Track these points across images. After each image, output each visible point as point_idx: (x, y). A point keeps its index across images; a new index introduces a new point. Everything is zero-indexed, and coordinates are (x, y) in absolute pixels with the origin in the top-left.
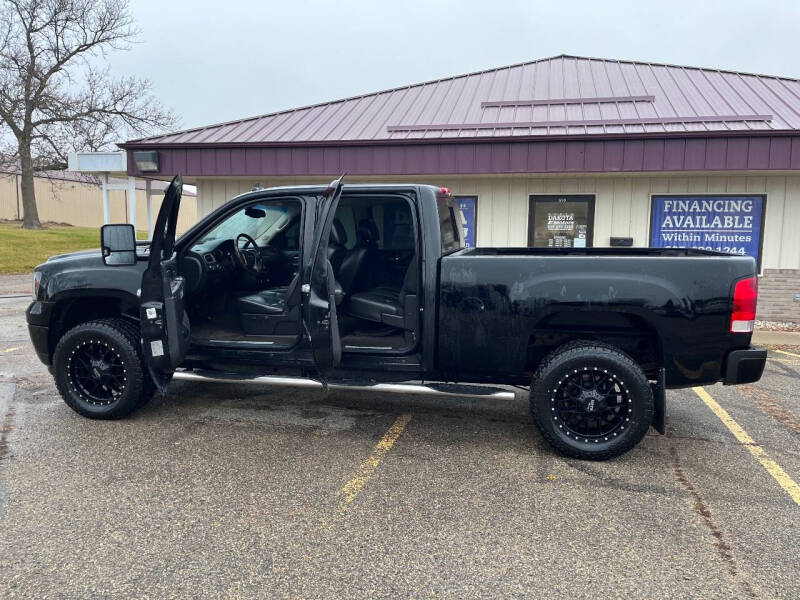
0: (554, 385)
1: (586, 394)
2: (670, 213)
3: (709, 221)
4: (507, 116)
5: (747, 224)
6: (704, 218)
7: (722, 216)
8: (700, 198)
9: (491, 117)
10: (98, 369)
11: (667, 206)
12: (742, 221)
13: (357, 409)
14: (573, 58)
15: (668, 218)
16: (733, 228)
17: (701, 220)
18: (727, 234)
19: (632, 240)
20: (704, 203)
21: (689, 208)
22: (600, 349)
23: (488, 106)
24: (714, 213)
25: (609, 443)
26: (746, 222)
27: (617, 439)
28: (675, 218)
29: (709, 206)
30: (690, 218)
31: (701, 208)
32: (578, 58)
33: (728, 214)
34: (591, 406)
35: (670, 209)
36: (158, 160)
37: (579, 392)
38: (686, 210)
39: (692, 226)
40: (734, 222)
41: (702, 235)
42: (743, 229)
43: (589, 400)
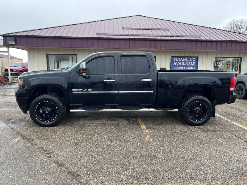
0: (189, 107)
1: (196, 108)
2: (176, 61)
3: (185, 63)
4: (131, 32)
5: (194, 65)
6: (184, 62)
7: (188, 62)
8: (183, 57)
9: (126, 32)
10: (47, 110)
11: (175, 59)
12: (193, 64)
13: (124, 118)
14: (142, 16)
15: (175, 62)
16: (190, 65)
17: (183, 63)
18: (189, 67)
19: (166, 68)
20: (184, 58)
21: (180, 60)
22: (200, 96)
23: (123, 29)
24: (186, 61)
25: (203, 121)
26: (194, 64)
27: (204, 119)
28: (177, 62)
29: (185, 59)
30: (180, 62)
31: (183, 60)
32: (143, 16)
33: (189, 61)
34: (198, 112)
35: (175, 60)
36: (16, 41)
37: (194, 108)
38: (179, 60)
39: (181, 65)
40: (191, 63)
41: (183, 67)
42: (193, 65)
43: (197, 110)
